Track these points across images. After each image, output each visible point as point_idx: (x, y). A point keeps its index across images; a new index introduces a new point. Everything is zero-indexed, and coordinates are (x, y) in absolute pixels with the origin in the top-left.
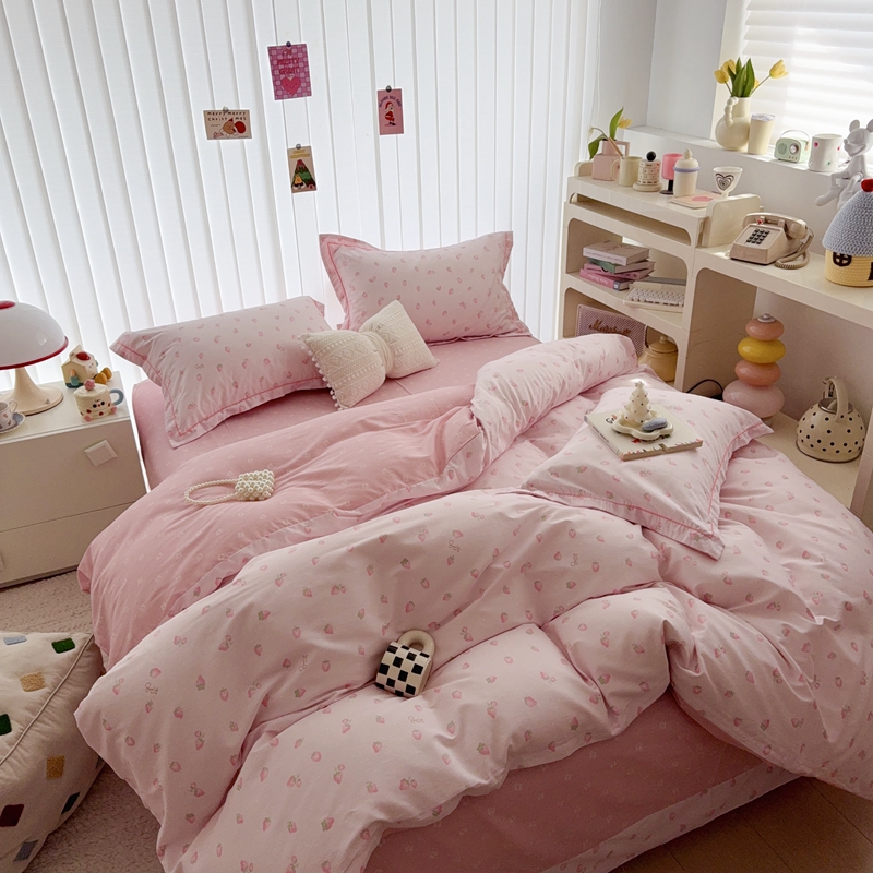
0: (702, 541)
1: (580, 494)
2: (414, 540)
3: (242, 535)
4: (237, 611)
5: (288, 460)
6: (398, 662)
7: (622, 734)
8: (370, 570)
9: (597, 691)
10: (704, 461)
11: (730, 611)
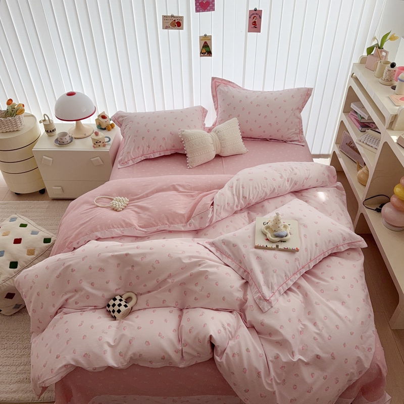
0: (261, 301)
1: (228, 257)
2: (138, 259)
3: (99, 226)
4: (66, 265)
5: (137, 195)
6: (114, 305)
7: (184, 368)
8: (118, 265)
9: (181, 348)
10: (296, 259)
11: (259, 337)
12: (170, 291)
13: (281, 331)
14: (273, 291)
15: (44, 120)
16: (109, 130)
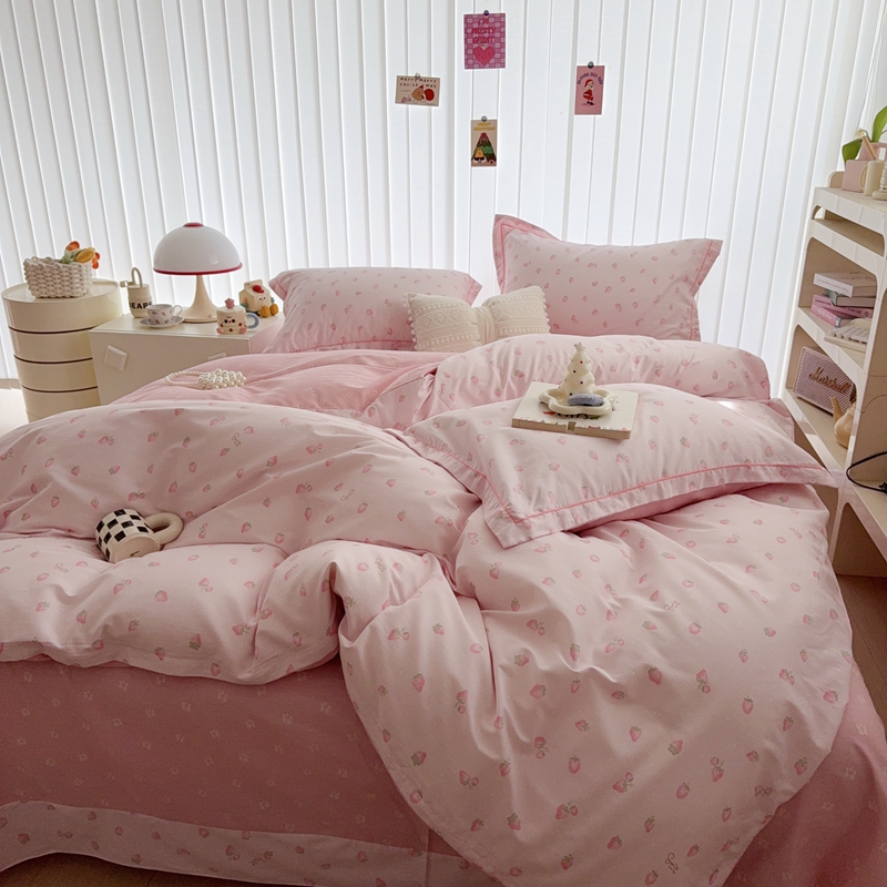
1: (442, 449)
8: (152, 436)
9: (254, 624)
10: (619, 455)
11: (482, 614)
12: (267, 503)
13: (545, 588)
14: (539, 506)
15: (130, 284)
16: (264, 317)
